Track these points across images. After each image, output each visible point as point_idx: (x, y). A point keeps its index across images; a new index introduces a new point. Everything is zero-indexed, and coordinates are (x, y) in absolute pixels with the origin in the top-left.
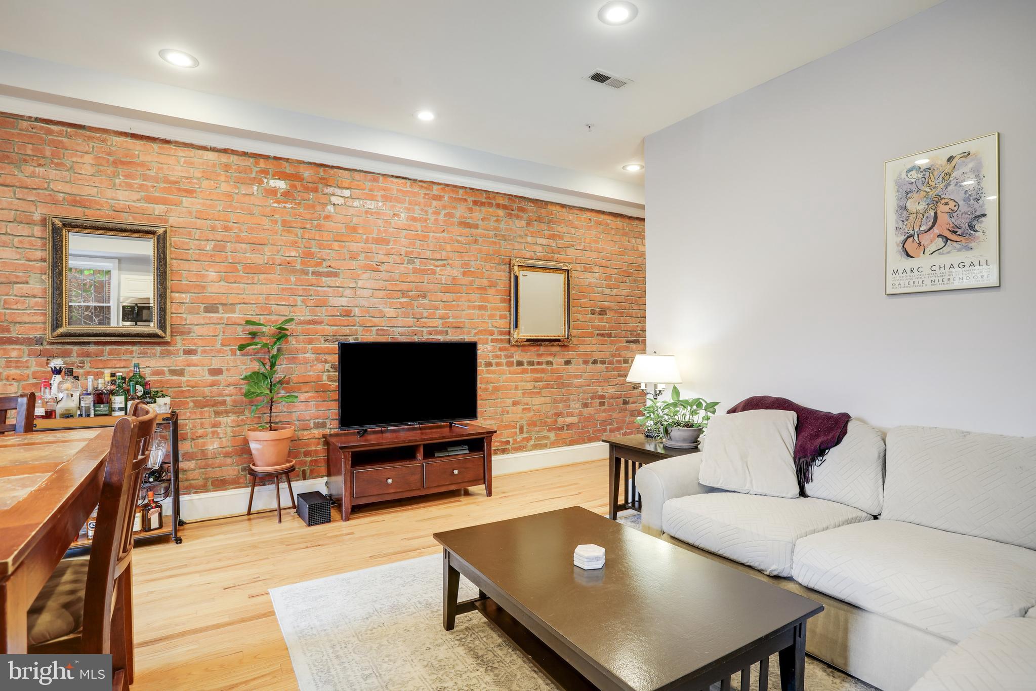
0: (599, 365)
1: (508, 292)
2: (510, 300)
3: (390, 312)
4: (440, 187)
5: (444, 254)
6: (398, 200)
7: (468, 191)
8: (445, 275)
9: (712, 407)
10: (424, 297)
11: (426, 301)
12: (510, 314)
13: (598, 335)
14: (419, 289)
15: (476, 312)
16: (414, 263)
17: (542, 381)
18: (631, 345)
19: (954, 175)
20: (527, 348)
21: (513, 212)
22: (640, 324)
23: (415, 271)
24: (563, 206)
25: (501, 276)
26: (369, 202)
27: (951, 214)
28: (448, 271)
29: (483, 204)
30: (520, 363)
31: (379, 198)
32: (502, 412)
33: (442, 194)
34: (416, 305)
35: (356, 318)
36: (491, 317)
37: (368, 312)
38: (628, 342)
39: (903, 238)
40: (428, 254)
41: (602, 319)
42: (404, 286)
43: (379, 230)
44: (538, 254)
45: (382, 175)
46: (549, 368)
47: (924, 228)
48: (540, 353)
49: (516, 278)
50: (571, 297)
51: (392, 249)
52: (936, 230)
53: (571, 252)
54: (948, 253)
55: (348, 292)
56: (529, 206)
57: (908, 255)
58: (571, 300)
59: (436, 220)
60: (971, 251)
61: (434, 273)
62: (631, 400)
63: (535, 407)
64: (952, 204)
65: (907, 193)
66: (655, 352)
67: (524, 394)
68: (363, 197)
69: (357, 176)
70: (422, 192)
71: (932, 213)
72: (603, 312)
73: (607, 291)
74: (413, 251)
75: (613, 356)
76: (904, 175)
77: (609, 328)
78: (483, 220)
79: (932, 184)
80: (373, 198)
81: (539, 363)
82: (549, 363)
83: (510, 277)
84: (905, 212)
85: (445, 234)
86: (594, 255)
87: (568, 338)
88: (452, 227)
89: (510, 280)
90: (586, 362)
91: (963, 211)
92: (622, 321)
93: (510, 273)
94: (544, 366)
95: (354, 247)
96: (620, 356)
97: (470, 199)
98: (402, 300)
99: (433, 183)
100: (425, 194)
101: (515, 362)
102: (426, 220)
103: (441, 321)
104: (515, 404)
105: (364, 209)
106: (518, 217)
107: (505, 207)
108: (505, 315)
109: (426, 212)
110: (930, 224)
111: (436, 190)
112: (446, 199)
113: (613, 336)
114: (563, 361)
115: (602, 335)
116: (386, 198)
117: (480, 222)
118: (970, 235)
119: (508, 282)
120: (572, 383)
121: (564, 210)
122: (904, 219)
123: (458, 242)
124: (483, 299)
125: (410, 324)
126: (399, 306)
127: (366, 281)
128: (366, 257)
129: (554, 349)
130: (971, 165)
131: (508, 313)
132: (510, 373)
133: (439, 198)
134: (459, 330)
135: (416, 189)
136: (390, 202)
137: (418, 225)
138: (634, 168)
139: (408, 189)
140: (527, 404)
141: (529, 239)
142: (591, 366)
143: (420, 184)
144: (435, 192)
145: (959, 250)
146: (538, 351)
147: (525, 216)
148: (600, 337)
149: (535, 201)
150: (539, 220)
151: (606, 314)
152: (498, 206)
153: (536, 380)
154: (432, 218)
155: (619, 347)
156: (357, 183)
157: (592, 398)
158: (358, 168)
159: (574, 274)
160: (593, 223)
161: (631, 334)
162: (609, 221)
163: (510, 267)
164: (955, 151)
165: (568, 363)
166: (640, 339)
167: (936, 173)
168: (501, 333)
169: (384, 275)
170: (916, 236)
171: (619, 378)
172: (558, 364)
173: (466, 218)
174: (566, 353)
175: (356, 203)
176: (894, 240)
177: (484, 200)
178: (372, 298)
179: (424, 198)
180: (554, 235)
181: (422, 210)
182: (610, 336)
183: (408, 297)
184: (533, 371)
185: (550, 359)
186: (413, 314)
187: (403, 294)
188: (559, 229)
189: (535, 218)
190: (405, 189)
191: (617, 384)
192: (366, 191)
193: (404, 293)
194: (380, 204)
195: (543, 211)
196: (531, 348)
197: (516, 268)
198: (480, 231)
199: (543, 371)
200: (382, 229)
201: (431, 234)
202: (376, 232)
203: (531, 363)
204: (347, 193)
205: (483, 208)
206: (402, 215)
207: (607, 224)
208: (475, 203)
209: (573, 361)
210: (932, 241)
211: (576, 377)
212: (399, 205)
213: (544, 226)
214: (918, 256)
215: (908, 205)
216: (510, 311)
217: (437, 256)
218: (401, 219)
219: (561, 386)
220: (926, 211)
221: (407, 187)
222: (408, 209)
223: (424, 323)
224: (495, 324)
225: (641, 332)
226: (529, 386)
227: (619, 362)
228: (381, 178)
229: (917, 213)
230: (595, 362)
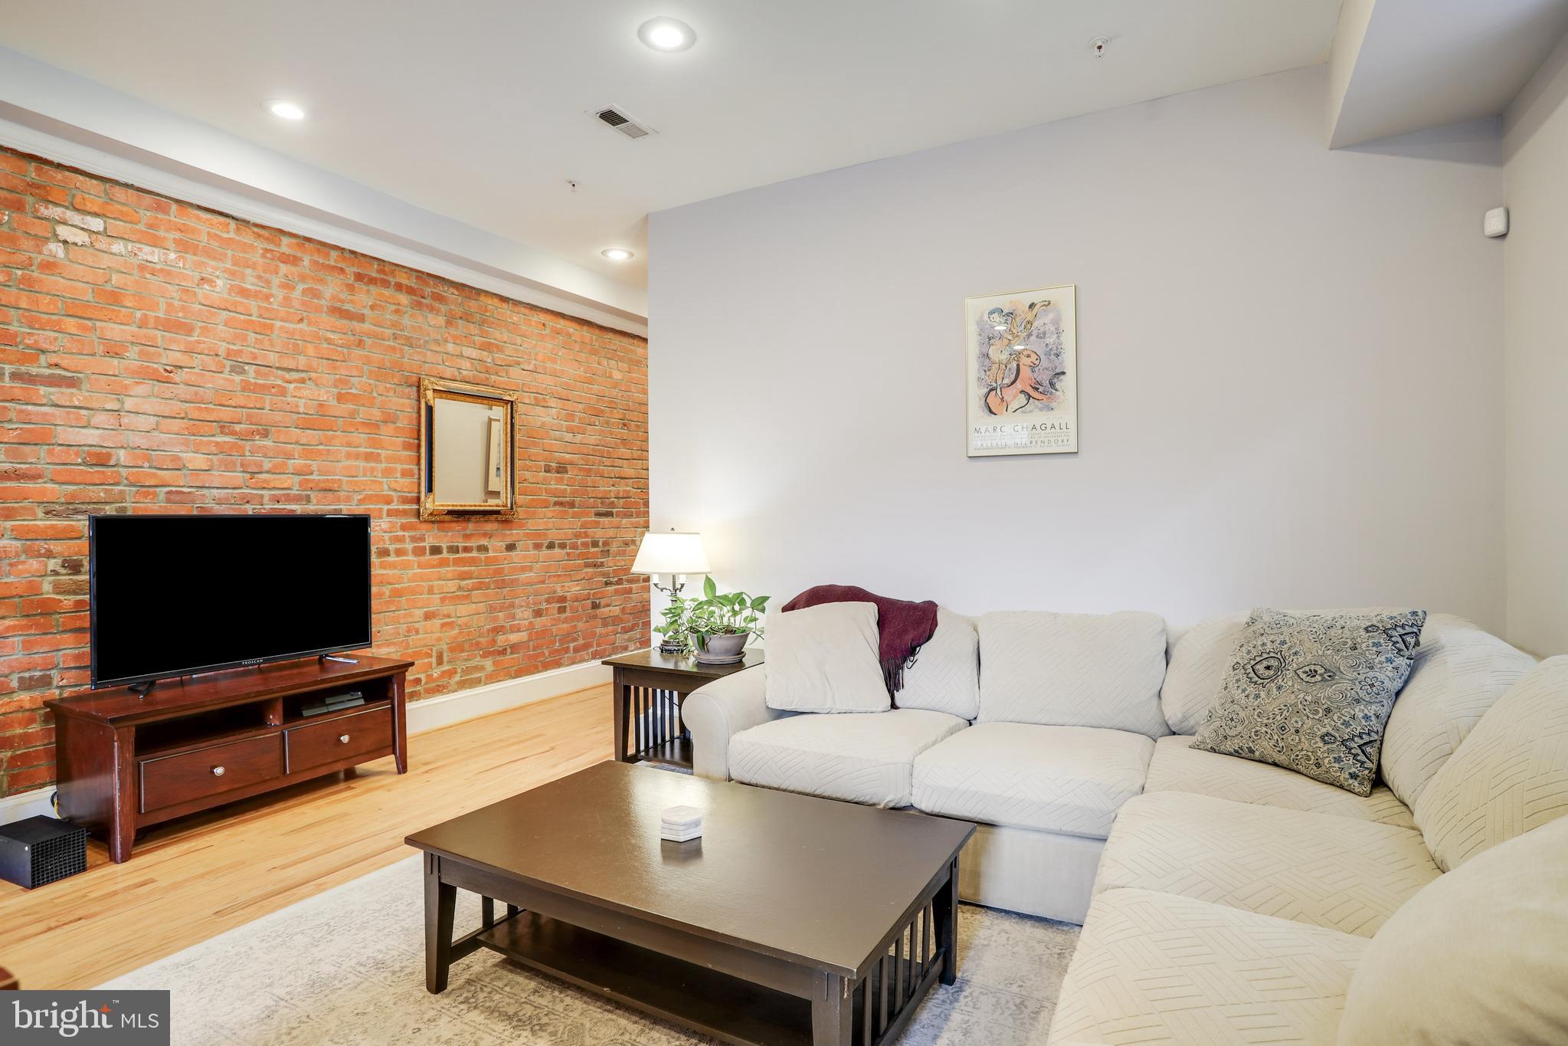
0: (557, 550)
1: (416, 433)
2: (419, 446)
3: (197, 460)
4: (294, 241)
5: (302, 361)
6: (209, 253)
7: (347, 255)
8: (304, 397)
9: (760, 603)
10: (265, 434)
11: (268, 443)
12: (419, 470)
13: (556, 504)
14: (254, 420)
15: (362, 464)
16: (243, 372)
17: (471, 578)
18: (602, 519)
19: (1035, 324)
20: (446, 525)
21: (423, 300)
22: (613, 488)
23: (246, 387)
24: (504, 299)
25: (403, 404)
26: (147, 249)
27: (1033, 367)
28: (309, 391)
29: (372, 281)
30: (436, 550)
31: (172, 246)
32: (408, 632)
33: (299, 254)
34: (248, 448)
35: (121, 469)
36: (387, 472)
37: (148, 459)
38: (598, 514)
39: (986, 390)
40: (272, 358)
41: (562, 479)
42: (226, 414)
43: (169, 305)
44: (465, 373)
45: (178, 201)
46: (483, 556)
47: (1007, 381)
48: (468, 532)
49: (430, 410)
50: (517, 444)
51: (199, 342)
52: (1019, 385)
53: (515, 372)
54: (1031, 412)
55: (100, 419)
56: (450, 294)
57: (991, 412)
58: (517, 450)
59: (287, 299)
60: (1052, 412)
61: (283, 392)
62: (603, 602)
63: (460, 621)
64: (1034, 357)
65: (990, 339)
66: (673, 529)
67: (443, 600)
68: (133, 237)
69: (119, 194)
70: (260, 245)
71: (1014, 365)
72: (562, 469)
73: (569, 437)
74: (241, 351)
75: (577, 536)
76: (986, 317)
77: (571, 493)
78: (372, 308)
79: (1015, 331)
80: (156, 242)
81: (466, 549)
82: (483, 549)
83: (419, 409)
84: (987, 360)
85: (303, 326)
86: (549, 380)
87: (512, 508)
88: (318, 315)
89: (419, 412)
90: (537, 546)
91: (1044, 366)
92: (590, 484)
93: (419, 401)
94: (474, 554)
95: (115, 331)
96: (586, 535)
97: (351, 270)
98: (220, 439)
99: (281, 231)
100: (267, 250)
101: (428, 548)
102: (267, 297)
103: (297, 479)
104: (428, 616)
105: (135, 261)
106: (432, 309)
107: (410, 291)
108: (411, 470)
109: (268, 282)
110: (1013, 377)
111: (286, 246)
112: (306, 262)
113: (577, 505)
114: (503, 545)
115: (561, 504)
116: (184, 247)
117: (367, 312)
118: (1051, 393)
119: (415, 415)
120: (517, 579)
121: (505, 305)
122: (986, 369)
123: (329, 341)
124: (375, 443)
125: (237, 483)
126: (214, 449)
127: (142, 398)
128: (141, 353)
129: (490, 527)
130: (1051, 316)
131: (415, 467)
132: (420, 566)
133: (294, 260)
134: (330, 494)
135: (247, 238)
136: (195, 255)
137: (253, 305)
138: (618, 255)
139: (232, 235)
140: (449, 616)
141: (450, 347)
142: (545, 552)
143: (255, 229)
144: (284, 249)
145: (1041, 410)
146: (464, 529)
147: (443, 308)
148: (557, 508)
149: (461, 287)
150: (467, 317)
151: (567, 472)
152: (399, 287)
153: (463, 576)
154: (279, 294)
155: (586, 522)
156: (119, 207)
157: (548, 601)
158: (122, 179)
159: (520, 408)
160: (548, 330)
161: (602, 503)
162: (571, 330)
163: (418, 391)
164: (1037, 297)
165: (511, 547)
166: (614, 510)
167: (1018, 320)
168: (405, 500)
169: (181, 390)
170: (999, 389)
171: (585, 570)
172: (495, 551)
173: (342, 301)
174: (508, 532)
175: (118, 247)
176: (976, 392)
177: (374, 275)
178: (155, 433)
179: (263, 256)
180: (490, 344)
181: (259, 277)
182: (572, 505)
183: (233, 433)
184: (457, 562)
185: (484, 542)
186: (242, 465)
187: (222, 427)
188: (498, 335)
189: (460, 314)
190: (225, 235)
191: (584, 579)
192: (141, 227)
193: (224, 428)
194: (172, 256)
195: (473, 303)
196: (453, 525)
197: (430, 394)
198: (367, 326)
199: (473, 561)
200: (176, 303)
201: (278, 324)
202: (163, 307)
203: (453, 550)
204: (96, 224)
205: (372, 288)
206: (219, 282)
207: (569, 335)
208: (359, 277)
209: (519, 545)
210: (1015, 397)
211: (523, 569)
212: (213, 263)
213: (474, 329)
214: (1002, 413)
215: (991, 352)
216: (418, 463)
217: (291, 364)
218: (218, 289)
219: (501, 585)
220: (1009, 362)
221: (228, 232)
222: (233, 273)
223: (265, 481)
224: (394, 485)
225: (616, 500)
226: (451, 586)
227: (586, 545)
228: (174, 206)
229: (1000, 363)
230: (551, 546)
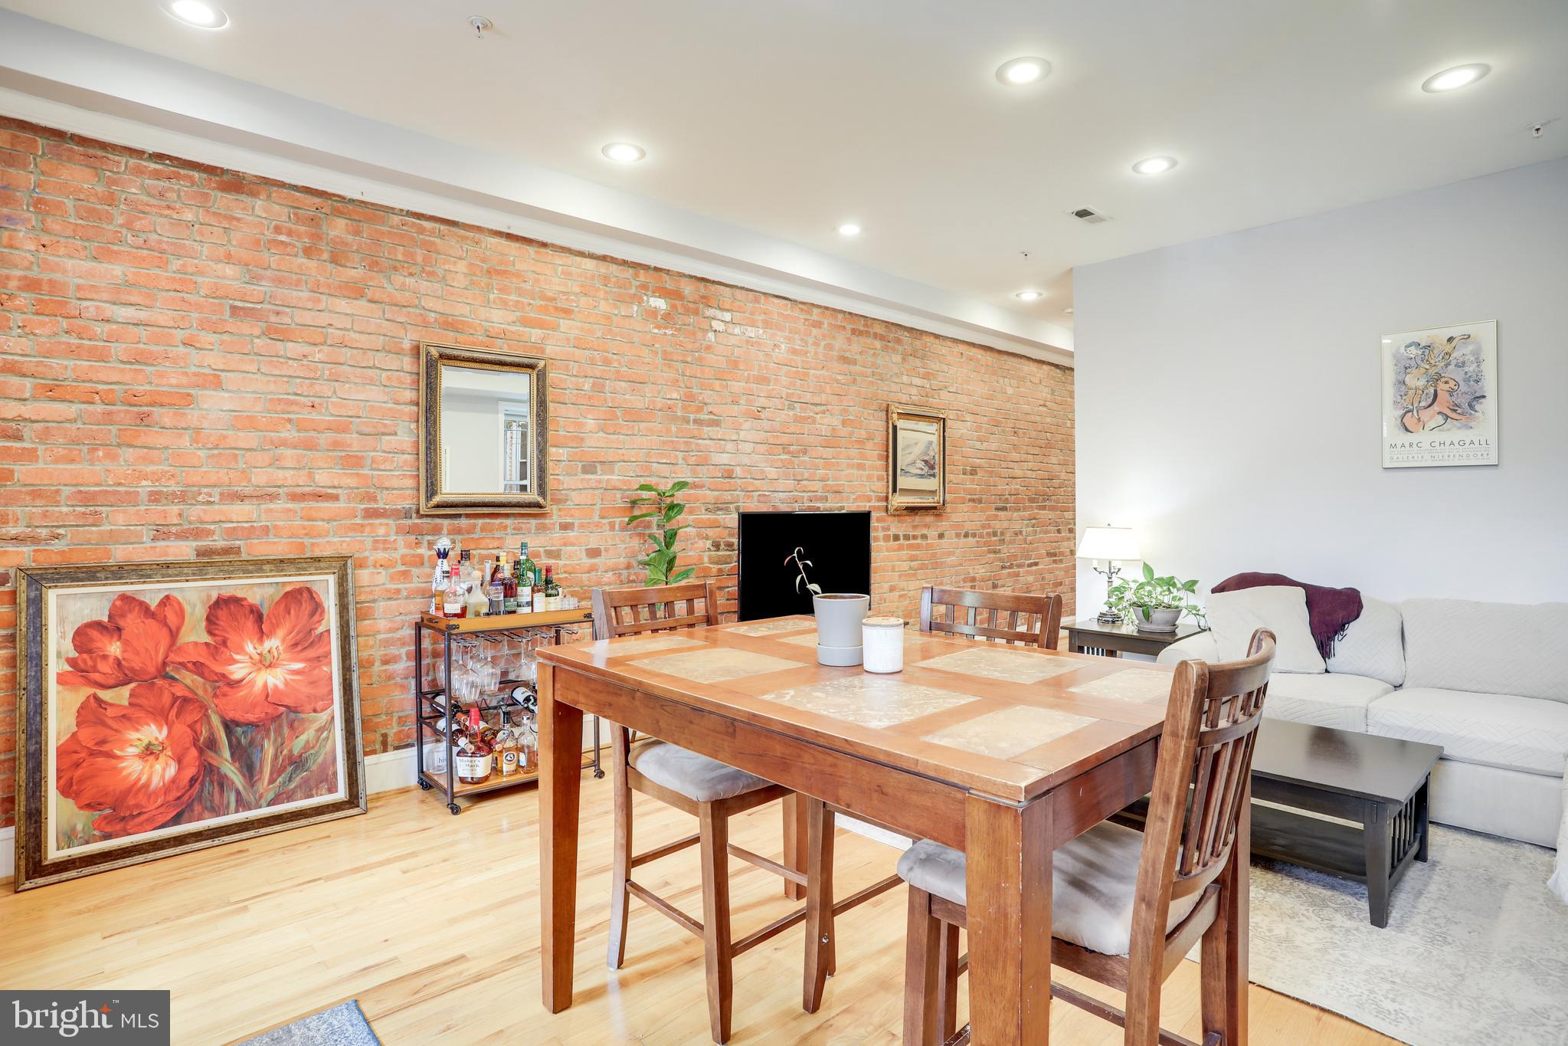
0: (970, 539)
1: (885, 447)
2: (887, 457)
3: (772, 472)
4: (819, 310)
5: (823, 398)
6: (780, 328)
7: (847, 316)
8: (825, 424)
10: (805, 452)
11: (806, 459)
12: (888, 475)
13: (970, 500)
14: (800, 443)
15: (855, 472)
16: (793, 409)
17: (917, 560)
18: (999, 513)
19: (1454, 355)
20: (902, 518)
21: (889, 344)
22: (1007, 487)
23: (798, 419)
24: (937, 336)
25: (878, 425)
26: (749, 329)
27: (1451, 392)
28: (828, 419)
29: (861, 333)
30: (896, 538)
31: (760, 325)
32: (881, 600)
33: (822, 320)
34: (796, 462)
35: (738, 480)
36: (869, 478)
37: (749, 472)
38: (998, 509)
40: (808, 398)
41: (973, 480)
42: (785, 439)
43: (760, 365)
44: (913, 398)
45: (764, 294)
46: (924, 543)
47: (1423, 404)
48: (916, 523)
49: (895, 428)
50: (947, 453)
51: (773, 390)
52: (1436, 408)
53: (944, 394)
55: (730, 446)
56: (905, 337)
57: (1407, 430)
58: (947, 457)
59: (816, 353)
61: (814, 422)
62: (1000, 583)
63: (911, 594)
64: (1452, 383)
66: (1109, 524)
67: (900, 576)
68: (744, 322)
69: (739, 294)
70: (803, 316)
71: (1431, 390)
72: (973, 472)
73: (978, 445)
74: (793, 393)
75: (983, 527)
77: (980, 491)
78: (861, 353)
79: (1432, 361)
80: (753, 324)
81: (915, 537)
82: (924, 537)
83: (888, 428)
85: (824, 372)
86: (965, 399)
87: (944, 505)
88: (832, 362)
89: (887, 431)
90: (958, 535)
92: (992, 484)
93: (887, 422)
94: (919, 541)
95: (737, 386)
96: (989, 526)
97: (849, 327)
98: (782, 457)
99: (813, 304)
100: (806, 320)
101: (891, 536)
102: (806, 353)
103: (821, 484)
104: (892, 589)
105: (744, 338)
106: (894, 350)
107: (882, 338)
108: (882, 476)
109: (806, 343)
110: (1430, 401)
111: (816, 314)
112: (826, 325)
113: (983, 501)
114: (936, 534)
115: (973, 500)
116: (767, 324)
117: (857, 357)
118: (1471, 414)
119: (885, 433)
120: (945, 562)
121: (937, 341)
123: (838, 381)
124: (863, 457)
125: (792, 488)
126: (780, 464)
127: (749, 431)
128: (748, 401)
129: (929, 519)
131: (885, 473)
132: (887, 550)
133: (818, 325)
134: (837, 495)
135: (796, 313)
136: (771, 329)
137: (799, 359)
139: (789, 312)
140: (903, 590)
141: (905, 379)
142: (963, 540)
143: (800, 306)
144: (815, 317)
146: (913, 521)
147: (900, 348)
148: (971, 504)
149: (911, 330)
150: (914, 355)
151: (977, 474)
152: (875, 336)
153: (913, 559)
154: (811, 349)
155: (989, 516)
156: (738, 303)
157: (964, 581)
158: (739, 285)
159: (949, 423)
160: (964, 358)
161: (1000, 499)
162: (980, 356)
163: (887, 415)
165: (941, 536)
166: (1008, 505)
167: (1436, 351)
168: (879, 499)
169: (765, 424)
170: (1415, 411)
171: (989, 555)
172: (932, 539)
173: (844, 351)
174: (940, 524)
175: (737, 330)
177: (862, 328)
178: (753, 455)
179: (804, 323)
180: (928, 373)
181: (802, 340)
182: (980, 501)
183: (789, 453)
184: (911, 547)
185: (925, 531)
186: (794, 475)
187: (784, 448)
188: (934, 365)
189: (910, 352)
190: (786, 313)
191: (987, 563)
192: (747, 315)
193: (785, 448)
194: (761, 331)
195: (918, 342)
196: (907, 518)
197: (895, 416)
198: (858, 367)
199: (918, 547)
200: (763, 364)
201: (812, 372)
202: (757, 367)
203: (907, 537)
204: (727, 316)
205: (860, 338)
206: (783, 346)
207: (978, 360)
208: (854, 331)
209: (946, 534)
210: (1431, 417)
211: (950, 554)
212: (779, 333)
213: (918, 363)
215: (1407, 380)
216: (887, 471)
217: (817, 400)
218: (782, 351)
219: (936, 566)
220: (1426, 388)
221: (787, 310)
222: (789, 339)
223: (805, 486)
224: (873, 488)
225: (1009, 496)
226: (905, 566)
227: (988, 535)
228: (763, 297)
229: (1416, 389)
230: (966, 535)
